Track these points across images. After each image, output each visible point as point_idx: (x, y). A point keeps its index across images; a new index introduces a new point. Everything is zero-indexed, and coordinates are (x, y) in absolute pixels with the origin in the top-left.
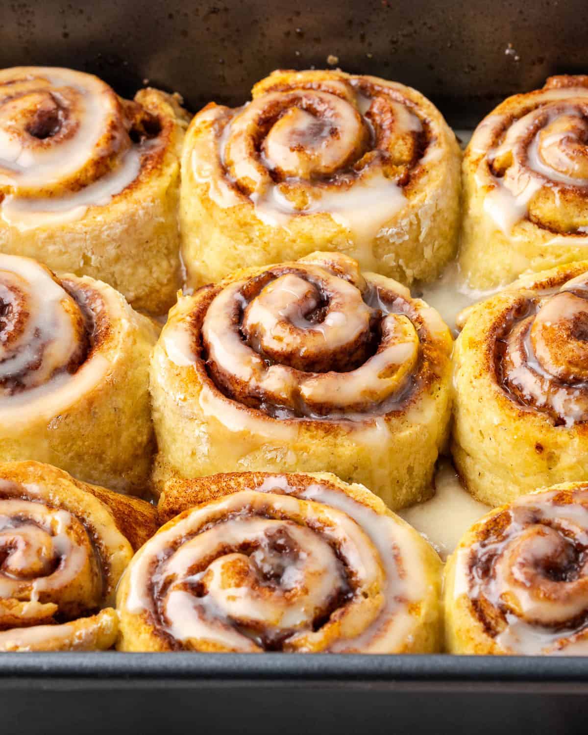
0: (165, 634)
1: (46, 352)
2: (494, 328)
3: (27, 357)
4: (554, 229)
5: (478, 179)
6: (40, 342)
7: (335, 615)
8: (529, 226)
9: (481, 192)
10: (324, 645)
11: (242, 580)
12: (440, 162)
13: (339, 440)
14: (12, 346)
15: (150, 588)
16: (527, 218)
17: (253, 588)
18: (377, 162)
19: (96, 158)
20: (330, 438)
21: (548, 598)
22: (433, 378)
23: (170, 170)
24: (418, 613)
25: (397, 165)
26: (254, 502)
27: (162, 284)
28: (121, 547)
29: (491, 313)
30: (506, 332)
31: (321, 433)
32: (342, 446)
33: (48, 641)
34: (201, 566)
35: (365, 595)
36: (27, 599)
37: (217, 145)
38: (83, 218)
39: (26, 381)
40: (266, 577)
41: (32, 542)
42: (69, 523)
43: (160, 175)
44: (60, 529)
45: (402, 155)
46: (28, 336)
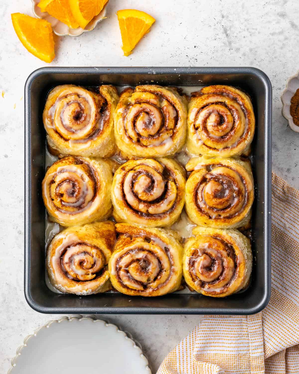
0: (121, 282)
1: (86, 198)
2: (195, 189)
3: (81, 200)
4: (210, 148)
5: (191, 130)
6: (84, 195)
7: (159, 277)
8: (204, 146)
9: (192, 134)
10: (156, 286)
11: (137, 271)
12: (181, 127)
13: (158, 222)
14: (78, 198)
15: (116, 268)
16: (204, 144)
17: (140, 273)
18: (165, 131)
19: (92, 128)
20: (156, 222)
21: (206, 277)
22: (181, 199)
23: (111, 125)
24: (177, 274)
25: (170, 130)
26: (139, 247)
27: (111, 151)
28: (108, 253)
29: (194, 183)
30: (198, 188)
31: (154, 221)
32: (159, 223)
33: (95, 287)
34: (128, 266)
35: (165, 271)
36: (88, 274)
37: (123, 122)
38: (90, 146)
39: (82, 206)
40: (143, 269)
41: (89, 261)
42: (96, 252)
43: (109, 127)
44: (94, 255)
45: (172, 127)
46: (81, 194)
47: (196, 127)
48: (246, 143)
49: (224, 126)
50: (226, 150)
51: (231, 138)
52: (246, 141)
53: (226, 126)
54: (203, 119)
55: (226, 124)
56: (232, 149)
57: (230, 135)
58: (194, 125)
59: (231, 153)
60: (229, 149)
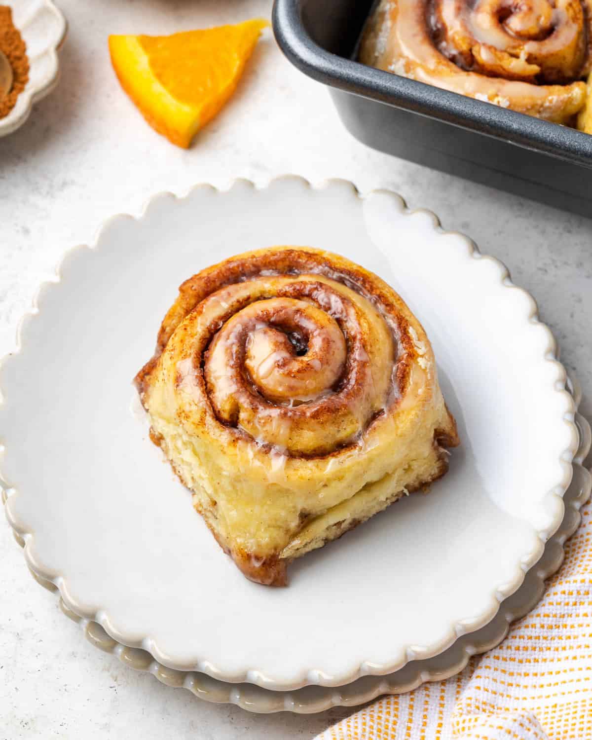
36: (516, 56)
41: (535, 8)
44: (561, 4)
47: (225, 416)
48: (423, 367)
49: (317, 343)
50: (376, 423)
51: (368, 371)
52: (419, 359)
53: (324, 340)
54: (230, 372)
55: (319, 335)
56: (390, 410)
57: (354, 364)
58: (217, 417)
59: (401, 425)
60: (385, 416)
